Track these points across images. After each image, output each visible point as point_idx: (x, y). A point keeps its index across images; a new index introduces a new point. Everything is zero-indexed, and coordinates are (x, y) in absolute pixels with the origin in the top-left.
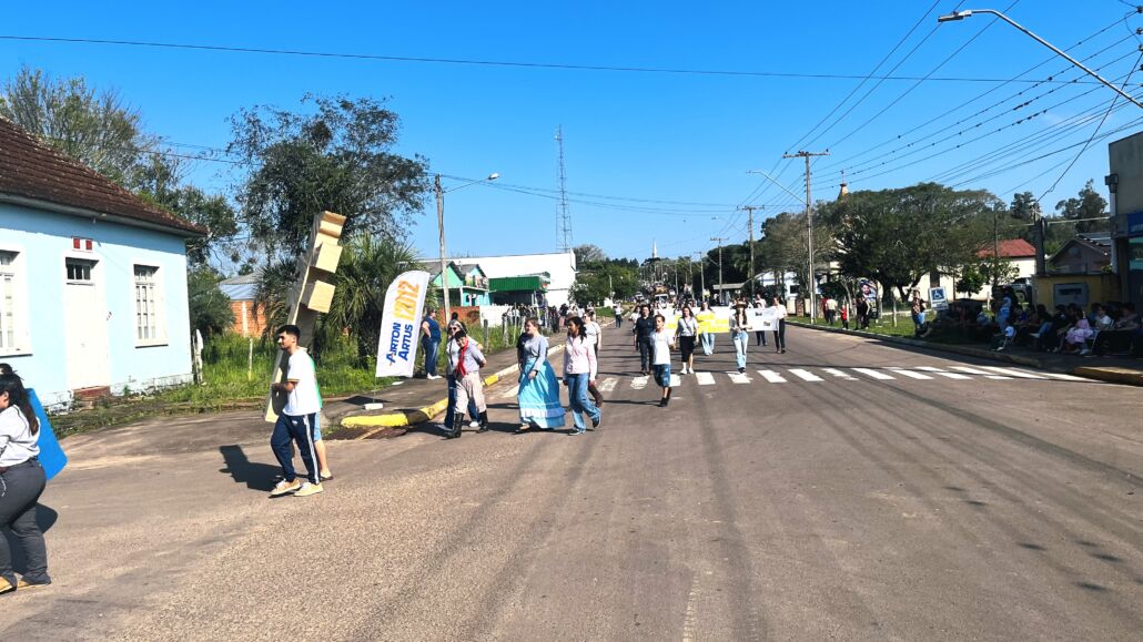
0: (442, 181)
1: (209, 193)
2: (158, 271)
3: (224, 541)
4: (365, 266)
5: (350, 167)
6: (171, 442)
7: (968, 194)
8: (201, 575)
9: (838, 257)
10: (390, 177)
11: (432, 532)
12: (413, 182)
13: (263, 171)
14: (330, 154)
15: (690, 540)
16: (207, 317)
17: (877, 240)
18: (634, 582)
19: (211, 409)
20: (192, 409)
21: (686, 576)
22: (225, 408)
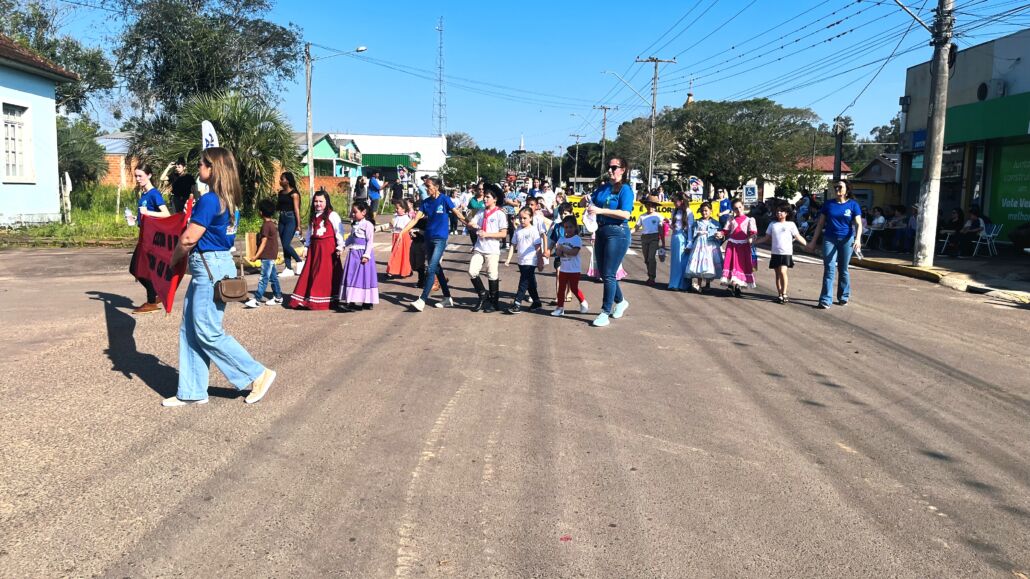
0: (312, 51)
1: (87, 46)
2: (27, 112)
3: (51, 342)
4: (232, 124)
5: (224, 31)
6: (27, 268)
7: (795, 112)
8: (21, 365)
9: (678, 159)
10: (264, 43)
11: (248, 343)
12: (286, 50)
13: (138, 25)
14: (206, 15)
15: (474, 357)
16: (80, 163)
17: (713, 146)
18: (412, 383)
19: (73, 244)
20: (55, 243)
21: (459, 380)
22: (89, 244)
